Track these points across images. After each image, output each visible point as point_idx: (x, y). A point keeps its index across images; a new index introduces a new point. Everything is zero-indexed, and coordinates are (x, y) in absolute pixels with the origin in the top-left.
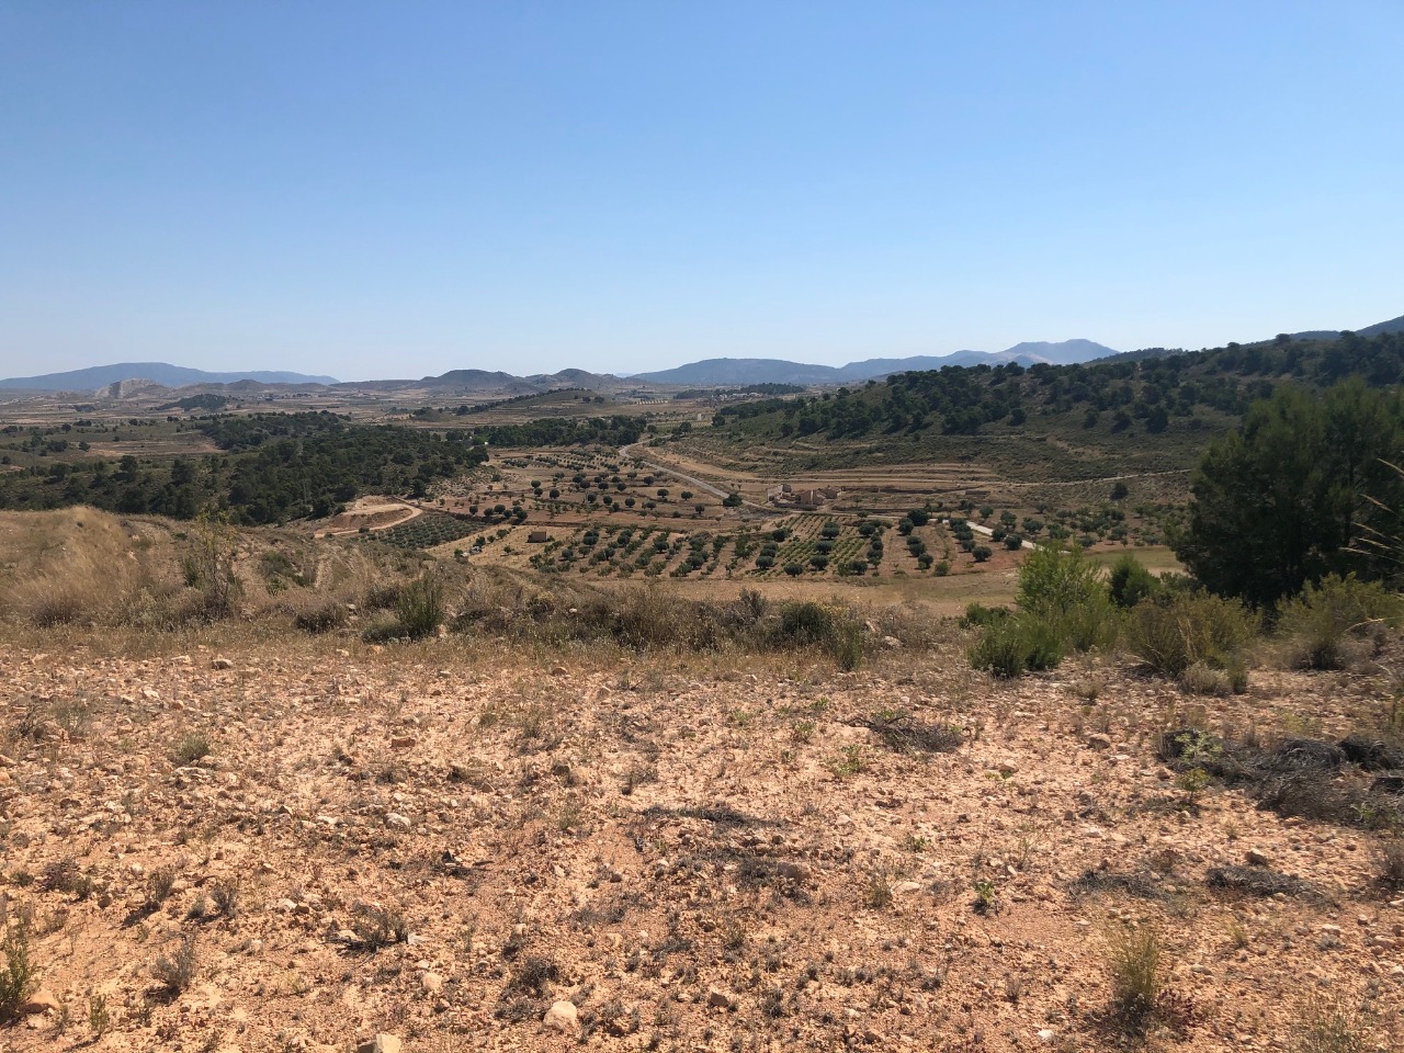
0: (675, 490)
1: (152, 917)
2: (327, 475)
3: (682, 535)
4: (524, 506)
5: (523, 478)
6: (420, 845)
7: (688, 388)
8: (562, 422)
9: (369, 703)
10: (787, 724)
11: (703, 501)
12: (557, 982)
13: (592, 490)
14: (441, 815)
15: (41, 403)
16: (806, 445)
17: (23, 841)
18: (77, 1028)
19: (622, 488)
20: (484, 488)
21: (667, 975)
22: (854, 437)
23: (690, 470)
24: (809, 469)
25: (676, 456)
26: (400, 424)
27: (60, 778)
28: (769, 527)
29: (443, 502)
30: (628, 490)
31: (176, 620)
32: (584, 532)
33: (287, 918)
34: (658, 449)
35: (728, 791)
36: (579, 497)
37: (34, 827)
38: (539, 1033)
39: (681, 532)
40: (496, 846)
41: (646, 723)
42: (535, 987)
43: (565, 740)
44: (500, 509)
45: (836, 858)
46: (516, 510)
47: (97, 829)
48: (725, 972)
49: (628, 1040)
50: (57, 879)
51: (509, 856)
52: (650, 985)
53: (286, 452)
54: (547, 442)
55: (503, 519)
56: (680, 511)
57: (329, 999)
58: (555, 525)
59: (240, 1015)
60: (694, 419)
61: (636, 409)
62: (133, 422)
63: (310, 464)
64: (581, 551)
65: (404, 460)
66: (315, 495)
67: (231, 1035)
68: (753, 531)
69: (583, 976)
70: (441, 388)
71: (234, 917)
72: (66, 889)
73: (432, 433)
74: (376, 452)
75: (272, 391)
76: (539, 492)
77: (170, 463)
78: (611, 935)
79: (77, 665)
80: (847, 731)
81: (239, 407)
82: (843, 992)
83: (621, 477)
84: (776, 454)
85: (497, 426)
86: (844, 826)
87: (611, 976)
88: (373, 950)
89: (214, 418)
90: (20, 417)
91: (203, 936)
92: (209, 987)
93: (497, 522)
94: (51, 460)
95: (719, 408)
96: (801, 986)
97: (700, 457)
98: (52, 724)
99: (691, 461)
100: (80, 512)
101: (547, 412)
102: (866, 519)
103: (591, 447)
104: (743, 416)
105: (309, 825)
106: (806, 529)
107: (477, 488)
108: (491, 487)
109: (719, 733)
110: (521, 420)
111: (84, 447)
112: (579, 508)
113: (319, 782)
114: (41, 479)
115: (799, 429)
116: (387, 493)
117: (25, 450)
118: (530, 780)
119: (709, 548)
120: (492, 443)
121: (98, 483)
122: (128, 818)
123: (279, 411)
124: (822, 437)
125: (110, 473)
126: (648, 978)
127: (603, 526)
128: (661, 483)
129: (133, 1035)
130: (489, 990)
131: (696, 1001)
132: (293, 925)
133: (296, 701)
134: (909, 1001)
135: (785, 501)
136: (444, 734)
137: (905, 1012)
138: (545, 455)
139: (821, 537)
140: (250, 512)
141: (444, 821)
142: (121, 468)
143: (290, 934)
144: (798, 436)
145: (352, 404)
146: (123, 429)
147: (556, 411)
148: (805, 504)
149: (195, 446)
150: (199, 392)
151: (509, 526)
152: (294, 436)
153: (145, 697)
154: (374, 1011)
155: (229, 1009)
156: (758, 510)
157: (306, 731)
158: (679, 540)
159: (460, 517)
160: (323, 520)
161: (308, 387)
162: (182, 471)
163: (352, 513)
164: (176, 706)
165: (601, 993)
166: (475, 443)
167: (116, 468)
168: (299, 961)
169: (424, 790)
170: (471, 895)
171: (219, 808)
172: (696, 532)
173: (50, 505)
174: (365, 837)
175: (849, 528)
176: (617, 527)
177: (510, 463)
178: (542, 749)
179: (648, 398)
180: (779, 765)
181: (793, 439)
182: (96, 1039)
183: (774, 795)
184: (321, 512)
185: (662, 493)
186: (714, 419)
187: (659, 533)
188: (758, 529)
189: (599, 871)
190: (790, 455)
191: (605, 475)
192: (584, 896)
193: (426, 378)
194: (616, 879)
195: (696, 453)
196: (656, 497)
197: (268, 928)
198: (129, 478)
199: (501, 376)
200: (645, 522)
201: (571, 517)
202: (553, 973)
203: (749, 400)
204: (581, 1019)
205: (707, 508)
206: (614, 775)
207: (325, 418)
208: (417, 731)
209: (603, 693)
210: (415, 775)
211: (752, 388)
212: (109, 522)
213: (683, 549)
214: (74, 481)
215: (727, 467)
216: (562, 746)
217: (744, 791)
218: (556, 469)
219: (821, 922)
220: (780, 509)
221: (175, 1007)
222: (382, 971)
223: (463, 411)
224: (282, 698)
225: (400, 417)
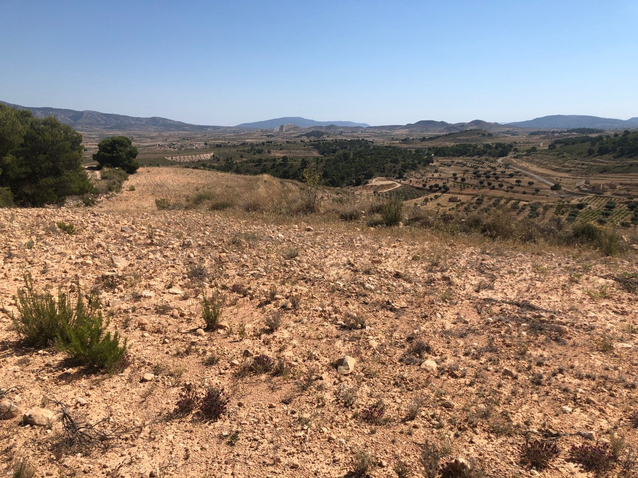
0: (525, 181)
1: (268, 305)
2: (362, 167)
3: (526, 203)
4: (448, 185)
5: (449, 172)
6: (377, 297)
7: (537, 130)
8: (470, 146)
9: (365, 247)
10: (568, 274)
11: (539, 187)
12: (430, 354)
13: (483, 178)
14: (388, 288)
15: (255, 133)
16: (601, 160)
17: (227, 276)
18: (235, 335)
19: (497, 178)
20: (430, 175)
21: (483, 360)
22: (631, 157)
23: (533, 170)
24: (601, 172)
25: (527, 163)
26: (395, 145)
27: (243, 258)
28: (575, 201)
29: (411, 181)
30: (500, 179)
31: (294, 212)
32: (476, 198)
33: (318, 313)
34: (518, 160)
35: (530, 297)
36: (476, 182)
37: (232, 272)
38: (417, 371)
39: (526, 201)
40: (411, 303)
41: (491, 267)
42: (419, 354)
43: (450, 268)
44: (436, 186)
45: (584, 329)
46: (444, 187)
47: (253, 276)
48: (514, 363)
49: (459, 380)
50: (236, 289)
51: (416, 307)
52: (474, 362)
53: (346, 157)
54: (462, 155)
55: (437, 190)
56: (527, 191)
57: (329, 343)
58: (462, 194)
59: (295, 342)
60: (539, 146)
61: (509, 139)
62: (288, 142)
63: (355, 162)
64: (474, 207)
65: (395, 161)
66: (356, 176)
67: (290, 348)
68: (566, 203)
69: (442, 353)
70: (415, 129)
71: (298, 309)
72: (239, 292)
73: (408, 150)
74: (383, 157)
75: (342, 130)
76: (456, 179)
77: (300, 160)
78: (458, 341)
79: (257, 225)
80: (602, 281)
81: (328, 137)
82: (577, 381)
83: (497, 173)
84: (583, 164)
85: (439, 147)
86: (591, 317)
87: (456, 356)
88: (350, 329)
89: (319, 141)
90: (248, 139)
91: (285, 315)
92: (285, 331)
93: (435, 192)
94: (257, 157)
95: (553, 140)
96: (554, 375)
97: (540, 165)
98: (243, 240)
99: (535, 166)
100: (266, 177)
101: (463, 140)
102: (633, 200)
103: (483, 158)
104: (566, 144)
105: (332, 284)
106: (596, 204)
107: (427, 175)
108: (433, 175)
109: (530, 274)
110: (450, 144)
111: (269, 152)
112: (474, 187)
113: (339, 271)
114: (253, 164)
115: (598, 152)
116: (387, 176)
117: (248, 152)
118: (430, 281)
119: (541, 210)
120: (435, 154)
121: (273, 167)
122: (265, 274)
123: (344, 139)
124: (611, 156)
125: (278, 163)
126: (474, 359)
127: (486, 196)
128: (518, 177)
129: (255, 341)
130: (398, 352)
131: (496, 372)
132: (320, 316)
133: (336, 244)
134: (615, 391)
135: (586, 189)
136: (395, 262)
137: (612, 395)
138: (460, 161)
139: (605, 208)
140: (330, 182)
141: (389, 291)
142: (282, 161)
143: (318, 319)
144: (597, 156)
145: (375, 136)
146: (283, 145)
147: (468, 140)
148: (597, 191)
149: (310, 153)
150: (313, 129)
151: (440, 194)
152: (350, 150)
153: (278, 237)
154: (347, 350)
155: (291, 340)
156: (569, 193)
157: (337, 254)
158: (525, 205)
159: (418, 188)
160: (359, 187)
161: (357, 128)
162: (305, 163)
163: (371, 184)
164: (289, 241)
165: (450, 361)
166: (428, 154)
167: (280, 161)
168: (321, 329)
169: (382, 279)
170: (396, 318)
171: (299, 274)
172: (534, 201)
173: (256, 174)
174: (354, 291)
175: (621, 205)
176: (494, 197)
177: (443, 164)
178: (439, 271)
179: (515, 135)
180: (560, 290)
181: (594, 157)
182: (241, 340)
183: (554, 302)
184: (358, 183)
185: (518, 181)
186: (550, 146)
187: (515, 201)
188: (569, 202)
189: (458, 318)
190: (591, 165)
191: (489, 172)
192: (449, 326)
193: (408, 124)
194: (466, 322)
195: (538, 162)
196: (514, 183)
197: (310, 315)
198: (285, 165)
199: (443, 123)
200: (508, 195)
201: (470, 191)
202: (428, 349)
203: (571, 136)
204: (438, 368)
205: (541, 190)
206: (472, 285)
207: (363, 142)
208: (383, 259)
209: (472, 254)
210: (380, 273)
211: (573, 130)
212: (276, 181)
213: (526, 210)
214: (265, 165)
215: (555, 170)
216: (449, 271)
217: (539, 298)
218: (465, 168)
219: (570, 353)
220: (582, 193)
221: (271, 336)
222: (353, 337)
223: (424, 139)
224: (330, 242)
225: (395, 142)
